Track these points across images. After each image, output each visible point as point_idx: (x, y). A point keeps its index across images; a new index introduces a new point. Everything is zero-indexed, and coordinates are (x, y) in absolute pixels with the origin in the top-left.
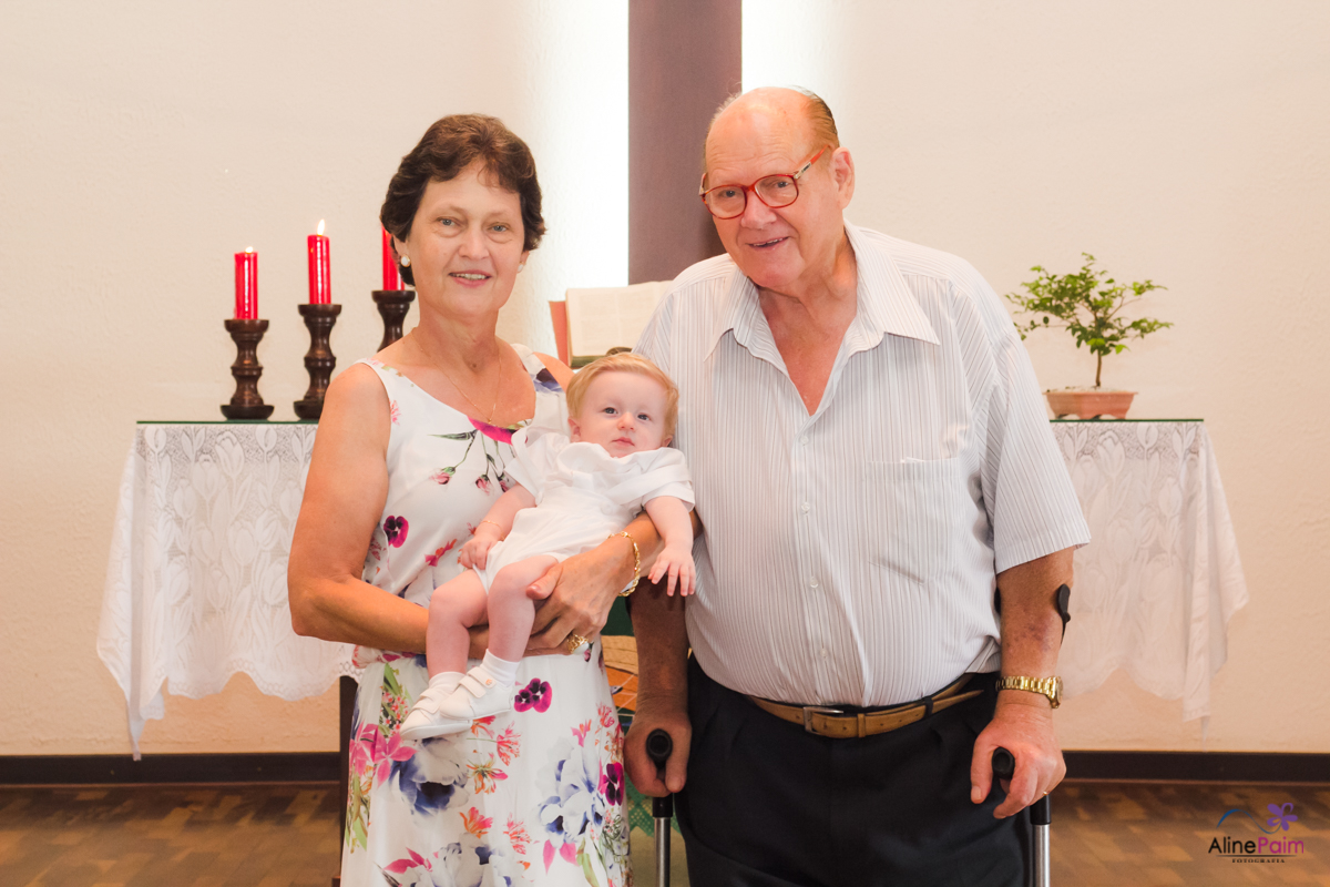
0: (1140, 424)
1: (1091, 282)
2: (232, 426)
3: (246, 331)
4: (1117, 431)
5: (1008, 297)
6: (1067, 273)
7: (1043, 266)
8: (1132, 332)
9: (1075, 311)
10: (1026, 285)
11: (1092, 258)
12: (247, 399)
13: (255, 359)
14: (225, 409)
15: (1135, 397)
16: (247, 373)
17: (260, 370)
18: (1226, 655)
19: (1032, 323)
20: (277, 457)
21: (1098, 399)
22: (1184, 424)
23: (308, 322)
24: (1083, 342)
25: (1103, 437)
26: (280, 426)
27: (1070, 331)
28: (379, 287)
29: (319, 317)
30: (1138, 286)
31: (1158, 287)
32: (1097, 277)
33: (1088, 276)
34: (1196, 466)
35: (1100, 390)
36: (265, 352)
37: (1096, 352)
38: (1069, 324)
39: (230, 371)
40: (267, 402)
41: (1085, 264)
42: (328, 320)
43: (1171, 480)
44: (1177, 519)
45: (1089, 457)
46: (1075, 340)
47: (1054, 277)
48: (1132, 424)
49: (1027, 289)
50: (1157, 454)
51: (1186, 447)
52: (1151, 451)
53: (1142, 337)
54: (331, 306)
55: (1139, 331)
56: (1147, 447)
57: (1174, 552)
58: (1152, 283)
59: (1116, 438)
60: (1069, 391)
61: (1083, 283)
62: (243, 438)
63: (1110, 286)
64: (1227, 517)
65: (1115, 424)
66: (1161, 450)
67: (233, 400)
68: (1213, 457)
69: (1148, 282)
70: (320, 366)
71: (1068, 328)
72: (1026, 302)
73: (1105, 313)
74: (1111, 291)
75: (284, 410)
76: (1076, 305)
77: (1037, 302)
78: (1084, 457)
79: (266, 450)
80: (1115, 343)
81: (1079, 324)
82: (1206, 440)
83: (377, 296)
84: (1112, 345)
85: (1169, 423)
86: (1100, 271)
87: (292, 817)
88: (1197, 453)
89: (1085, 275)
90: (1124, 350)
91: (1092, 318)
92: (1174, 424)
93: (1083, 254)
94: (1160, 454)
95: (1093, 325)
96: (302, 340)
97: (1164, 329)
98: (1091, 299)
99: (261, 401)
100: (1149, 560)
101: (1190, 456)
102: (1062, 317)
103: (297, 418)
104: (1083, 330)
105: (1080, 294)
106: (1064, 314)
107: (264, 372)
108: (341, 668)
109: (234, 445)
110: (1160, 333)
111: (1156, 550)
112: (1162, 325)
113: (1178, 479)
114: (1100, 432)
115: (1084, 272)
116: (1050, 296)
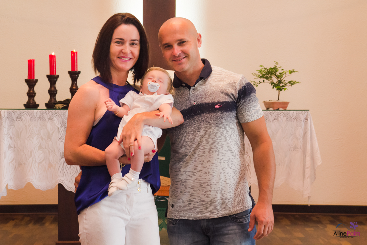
0: (291, 111)
1: (277, 70)
2: (27, 110)
3: (31, 82)
4: (284, 113)
5: (253, 74)
6: (270, 67)
7: (263, 65)
8: (288, 84)
9: (272, 78)
10: (258, 71)
11: (277, 63)
12: (31, 102)
13: (34, 91)
14: (25, 105)
15: (289, 103)
16: (31, 95)
17: (35, 94)
18: (315, 178)
19: (260, 82)
20: (40, 119)
21: (279, 104)
22: (304, 111)
23: (49, 80)
24: (274, 87)
25: (280, 115)
26: (41, 110)
27: (271, 84)
28: (70, 70)
29: (53, 78)
30: (290, 71)
31: (296, 71)
32: (279, 69)
33: (276, 68)
34: (307, 123)
35: (280, 101)
36: (36, 88)
37: (278, 90)
38: (270, 82)
39: (26, 94)
40: (37, 103)
41: (275, 65)
42: (55, 79)
43: (299, 127)
44: (301, 139)
45: (276, 121)
46: (272, 87)
47: (266, 68)
48: (289, 111)
49: (258, 72)
50: (296, 120)
51: (304, 118)
52: (294, 119)
53: (291, 86)
54: (56, 76)
55: (290, 84)
56: (293, 118)
57: (300, 148)
58: (294, 70)
59: (284, 115)
60: (270, 101)
61: (274, 70)
62: (30, 114)
63: (282, 71)
64: (316, 138)
65: (284, 111)
66: (297, 119)
67: (27, 103)
68: (312, 121)
69: (293, 70)
70: (53, 92)
71: (270, 83)
72: (258, 75)
73: (281, 79)
74: (283, 73)
75: (42, 106)
76: (272, 76)
77: (261, 76)
78: (275, 121)
79: (37, 117)
80: (284, 88)
81: (273, 82)
82: (310, 116)
83: (69, 72)
84: (283, 88)
85: (299, 111)
86: (279, 67)
87: (44, 223)
88: (307, 120)
89: (275, 68)
90: (286, 90)
91: (277, 80)
92: (301, 111)
93: (275, 62)
94: (297, 120)
95: (277, 82)
96: (48, 85)
97: (298, 84)
98: (277, 75)
99: (35, 103)
100: (293, 151)
101: (305, 120)
102: (268, 80)
103: (46, 108)
104: (274, 84)
105: (273, 73)
106: (269, 79)
107: (36, 94)
108: (58, 181)
109: (27, 116)
110: (296, 85)
111: (295, 148)
112: (297, 82)
113: (302, 127)
114: (279, 113)
115: (275, 67)
116: (265, 74)
